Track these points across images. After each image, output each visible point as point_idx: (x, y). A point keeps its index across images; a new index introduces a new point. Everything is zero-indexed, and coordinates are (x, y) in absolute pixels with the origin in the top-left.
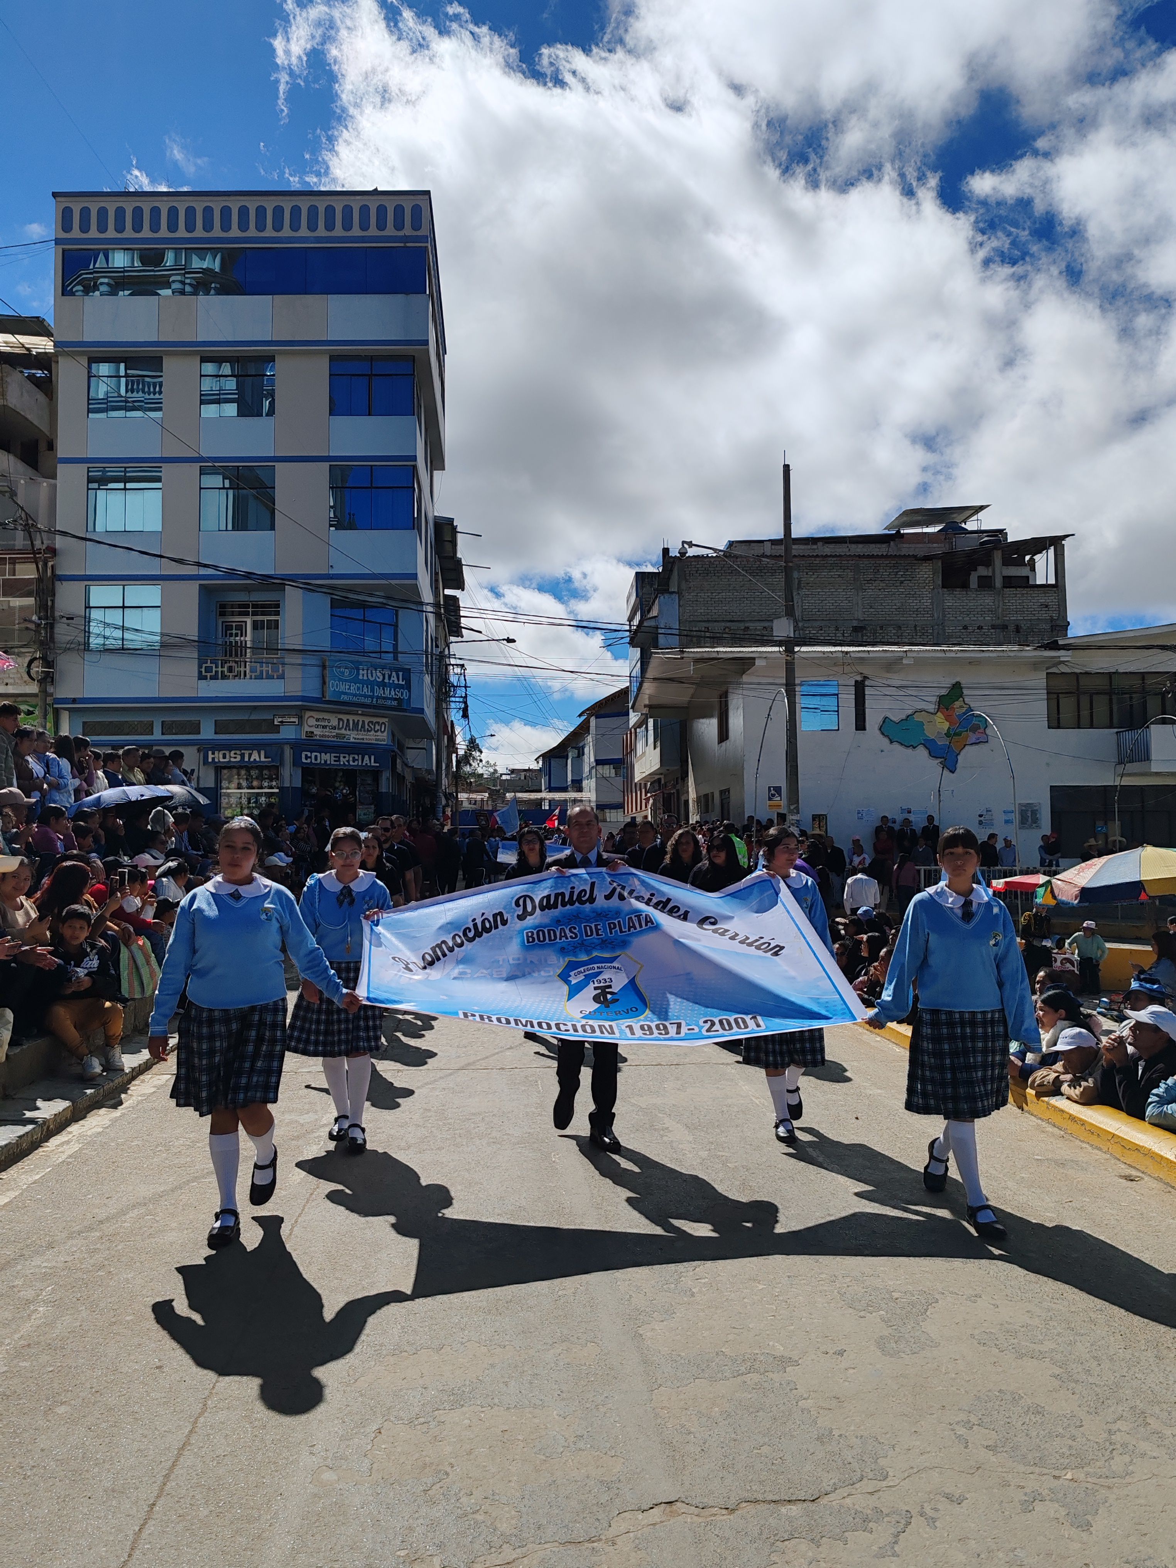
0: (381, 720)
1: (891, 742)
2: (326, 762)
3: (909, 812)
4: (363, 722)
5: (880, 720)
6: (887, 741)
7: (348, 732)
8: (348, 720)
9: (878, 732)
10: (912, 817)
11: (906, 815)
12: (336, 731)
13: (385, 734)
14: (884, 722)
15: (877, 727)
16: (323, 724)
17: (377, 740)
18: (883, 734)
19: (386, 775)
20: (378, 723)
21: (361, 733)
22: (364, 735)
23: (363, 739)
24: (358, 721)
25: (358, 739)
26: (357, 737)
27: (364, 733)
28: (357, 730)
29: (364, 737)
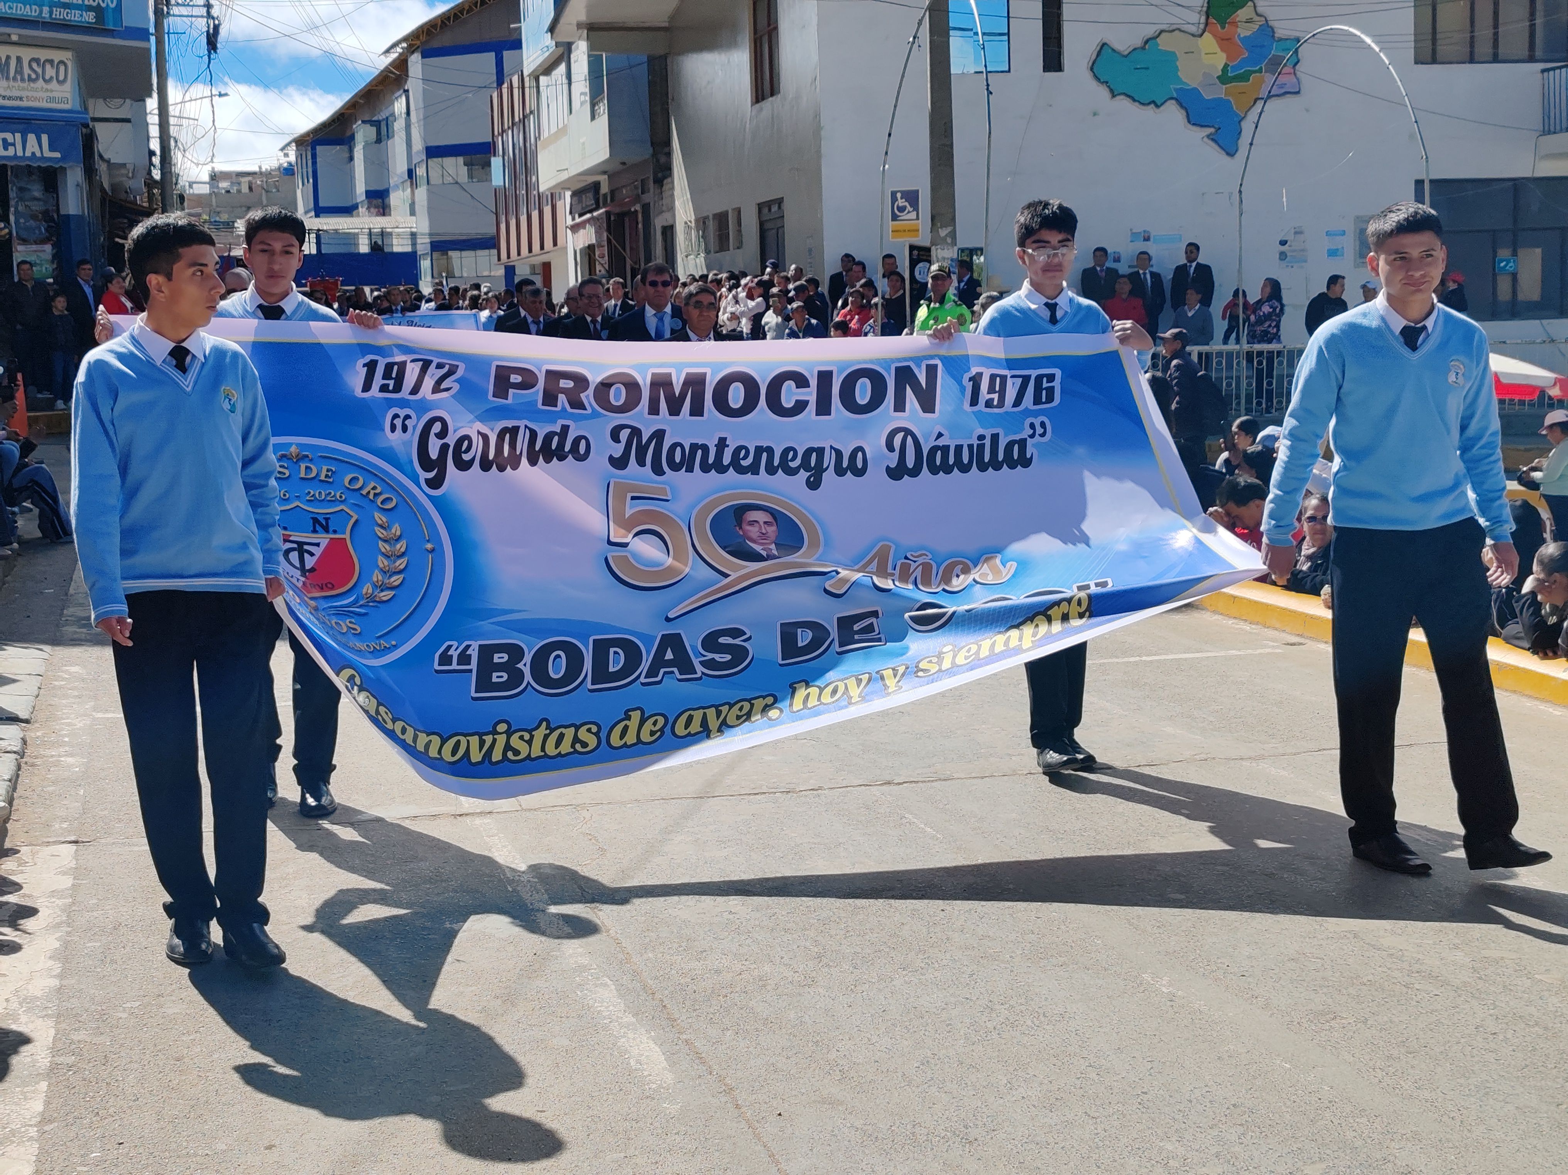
0: (57, 55)
1: (1114, 95)
3: (1147, 239)
4: (19, 59)
5: (1093, 48)
6: (1104, 92)
9: (1088, 75)
10: (1152, 248)
11: (1142, 246)
13: (68, 86)
14: (1099, 54)
15: (1085, 64)
17: (52, 100)
18: (1097, 78)
19: (74, 177)
20: (51, 62)
21: (16, 84)
22: (24, 89)
23: (21, 99)
24: (8, 57)
25: (10, 98)
26: (8, 93)
27: (22, 85)
28: (8, 78)
29: (24, 94)
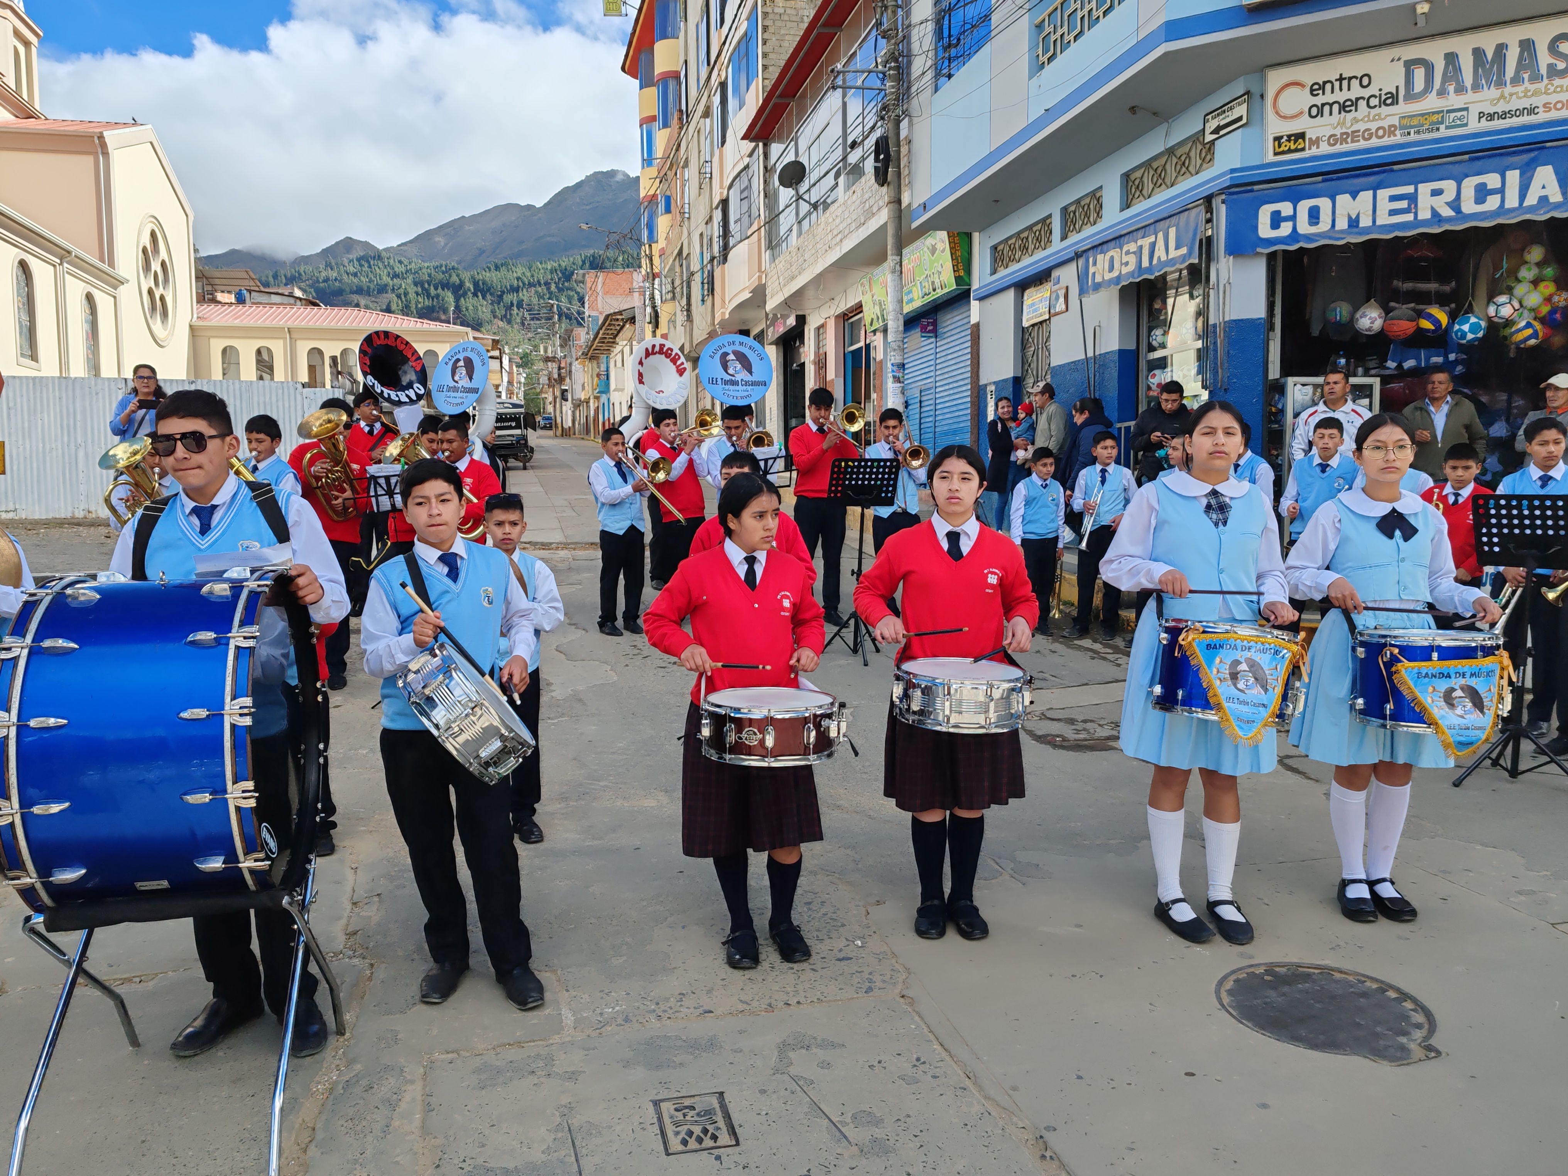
2: (1354, 223)
4: (1527, 46)
7: (1454, 100)
8: (1451, 58)
12: (1403, 108)
16: (1341, 96)
21: (1520, 89)
22: (1536, 93)
23: (1532, 111)
24: (1501, 48)
25: (1503, 116)
26: (1500, 108)
27: (1532, 87)
28: (1501, 83)
29: (1538, 101)
